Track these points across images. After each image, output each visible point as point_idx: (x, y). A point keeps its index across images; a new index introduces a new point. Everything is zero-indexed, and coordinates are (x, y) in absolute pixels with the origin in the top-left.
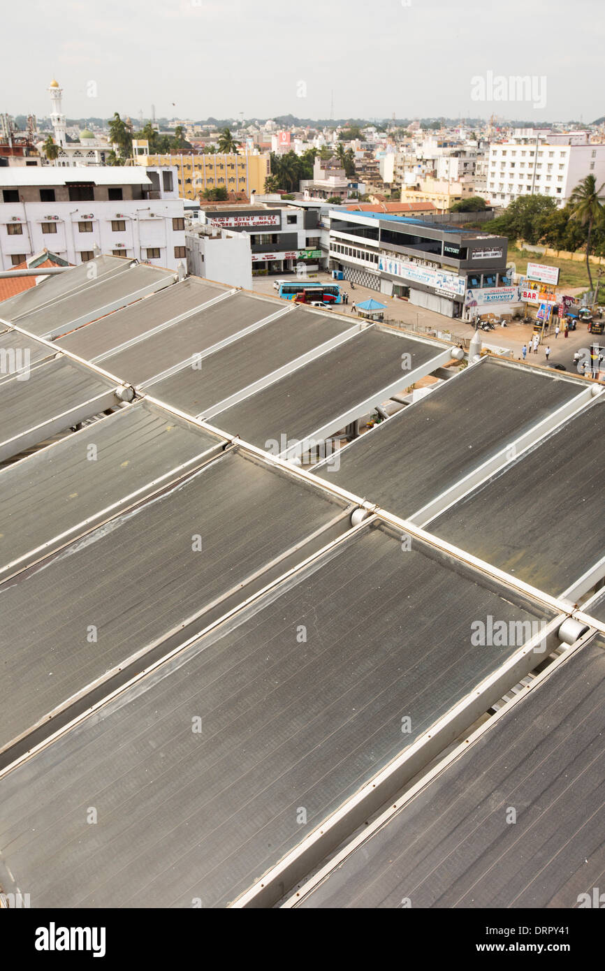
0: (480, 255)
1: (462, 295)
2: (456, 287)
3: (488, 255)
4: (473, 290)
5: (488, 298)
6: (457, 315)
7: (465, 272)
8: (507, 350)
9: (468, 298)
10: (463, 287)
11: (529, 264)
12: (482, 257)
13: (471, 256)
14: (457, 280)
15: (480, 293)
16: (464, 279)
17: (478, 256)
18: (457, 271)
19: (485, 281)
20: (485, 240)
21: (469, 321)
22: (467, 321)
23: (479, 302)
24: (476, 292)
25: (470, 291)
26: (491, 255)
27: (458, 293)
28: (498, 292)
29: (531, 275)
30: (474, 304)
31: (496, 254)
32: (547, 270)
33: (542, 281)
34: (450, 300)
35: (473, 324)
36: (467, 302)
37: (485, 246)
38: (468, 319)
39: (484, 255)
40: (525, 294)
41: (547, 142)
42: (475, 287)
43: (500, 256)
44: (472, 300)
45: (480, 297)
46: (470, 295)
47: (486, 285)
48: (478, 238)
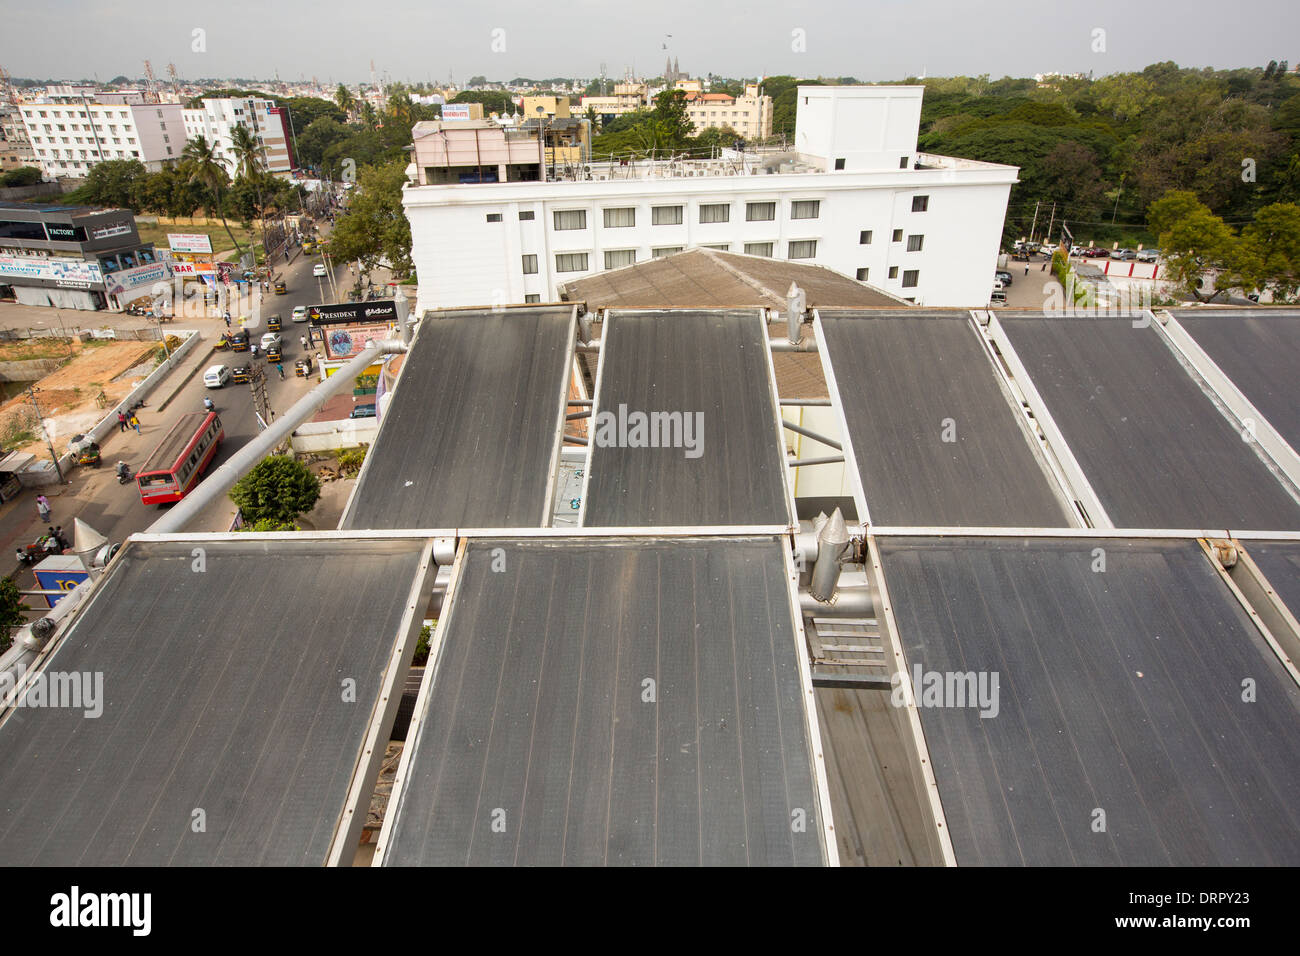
0: (104, 234)
1: (101, 282)
2: (87, 275)
3: (113, 232)
4: (113, 275)
5: (134, 280)
6: (101, 306)
7: (92, 255)
8: (195, 332)
9: (109, 284)
10: (98, 273)
11: (169, 235)
12: (107, 236)
13: (93, 236)
14: (85, 266)
15: (121, 277)
16: (95, 263)
17: (101, 234)
18: (81, 255)
19: (123, 261)
20: (102, 215)
21: (121, 309)
22: (116, 310)
23: (126, 286)
24: (117, 276)
25: (109, 277)
26: (117, 231)
27: (93, 281)
28: (144, 272)
29: (176, 247)
30: (120, 289)
31: (123, 230)
32: (194, 238)
33: (192, 251)
34: (83, 291)
35: (128, 312)
36: (110, 289)
37: (107, 221)
38: (118, 307)
39: (110, 233)
40: (177, 269)
41: (97, 101)
42: (112, 270)
43: (129, 231)
44: (115, 285)
45: (124, 281)
46: (110, 281)
47: (127, 266)
48: (92, 213)
